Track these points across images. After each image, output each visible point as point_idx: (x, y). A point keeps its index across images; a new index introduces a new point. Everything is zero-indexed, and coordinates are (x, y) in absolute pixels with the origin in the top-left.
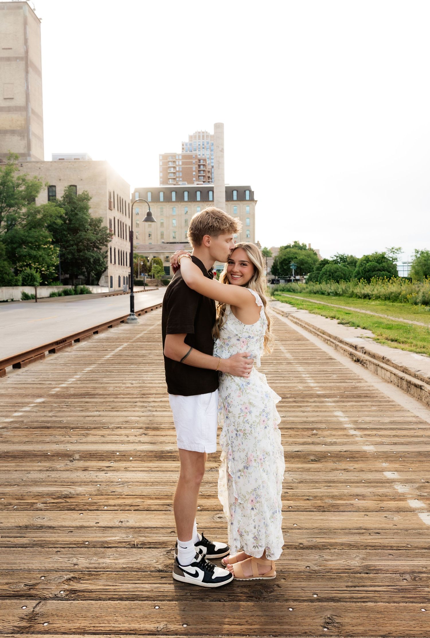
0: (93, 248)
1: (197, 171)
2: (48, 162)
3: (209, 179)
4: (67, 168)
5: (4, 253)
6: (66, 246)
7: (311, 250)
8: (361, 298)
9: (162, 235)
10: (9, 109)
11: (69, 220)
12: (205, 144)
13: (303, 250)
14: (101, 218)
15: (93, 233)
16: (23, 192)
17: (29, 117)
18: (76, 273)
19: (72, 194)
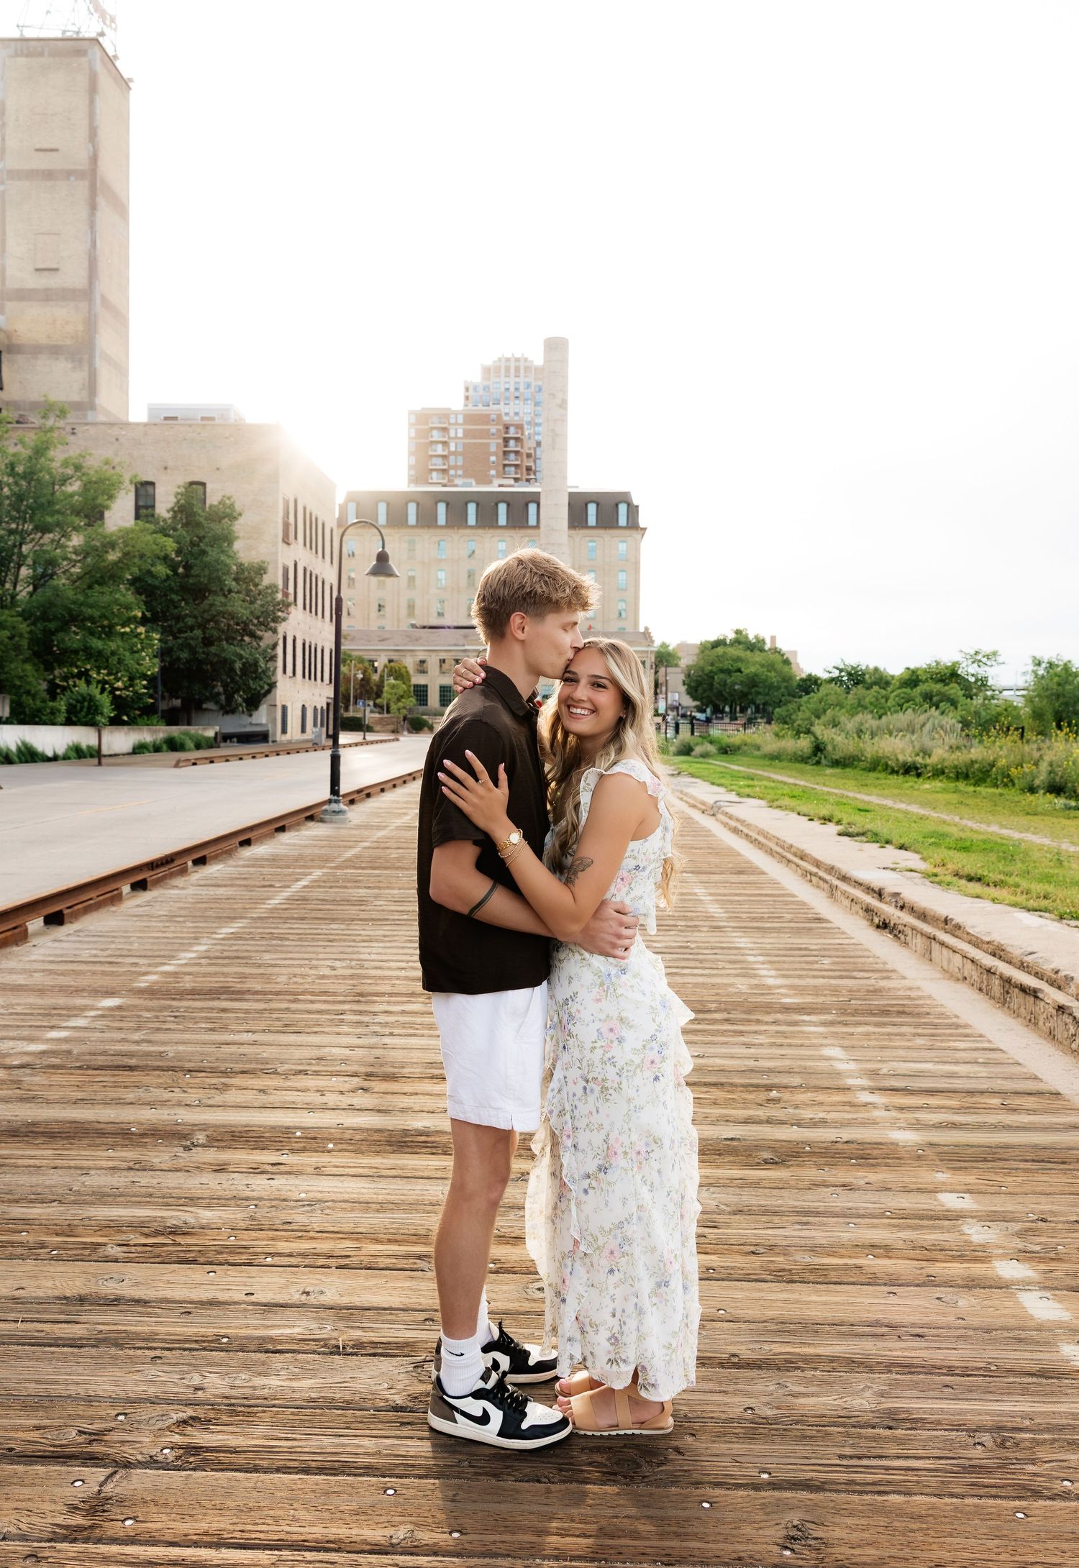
0: (243, 636)
1: (501, 454)
2: (138, 424)
3: (528, 474)
4: (185, 439)
5: (25, 643)
6: (175, 629)
7: (776, 651)
8: (897, 773)
9: (411, 607)
10: (47, 296)
11: (184, 567)
12: (522, 389)
13: (758, 653)
14: (263, 562)
15: (243, 601)
16: (76, 497)
17: (95, 316)
18: (197, 697)
19: (195, 503)
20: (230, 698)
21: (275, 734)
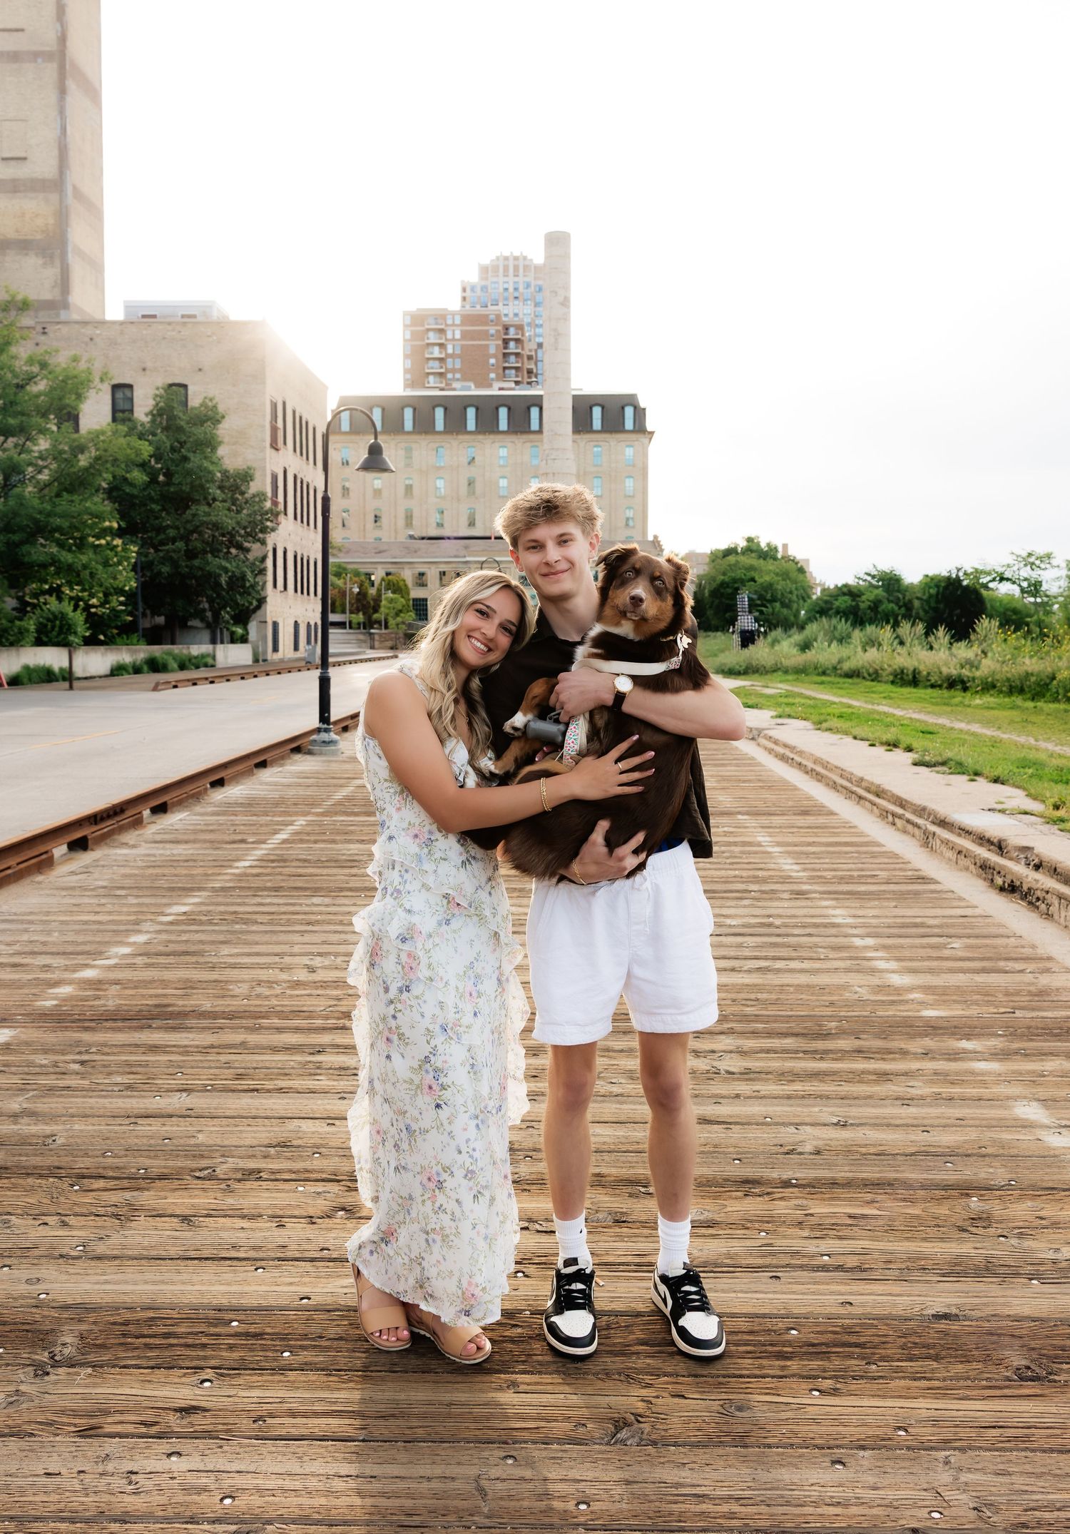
0: (228, 548)
1: (501, 356)
2: (114, 323)
3: (529, 377)
4: (164, 338)
6: (156, 542)
7: (787, 559)
9: (408, 517)
10: (14, 187)
11: (165, 475)
12: (521, 289)
13: (771, 561)
14: (249, 468)
15: (229, 510)
16: (42, 398)
17: (66, 207)
18: (181, 614)
19: (175, 405)
20: (216, 615)
21: (265, 652)
